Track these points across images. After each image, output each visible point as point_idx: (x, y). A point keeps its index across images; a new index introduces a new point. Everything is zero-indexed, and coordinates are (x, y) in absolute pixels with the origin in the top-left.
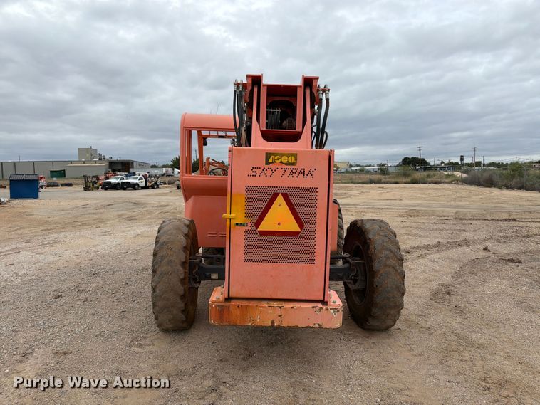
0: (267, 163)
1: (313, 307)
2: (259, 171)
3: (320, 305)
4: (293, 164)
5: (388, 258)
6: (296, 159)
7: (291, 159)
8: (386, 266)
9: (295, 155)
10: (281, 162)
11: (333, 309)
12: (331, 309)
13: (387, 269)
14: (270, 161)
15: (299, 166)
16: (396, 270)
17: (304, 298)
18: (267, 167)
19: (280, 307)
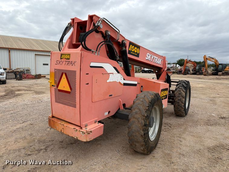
0: (61, 59)
1: (74, 128)
2: (58, 62)
3: (78, 128)
4: (69, 59)
5: (136, 113)
6: (70, 57)
7: (68, 57)
8: (134, 117)
9: (69, 55)
10: (65, 58)
11: (82, 132)
12: (81, 131)
13: (134, 120)
14: (62, 58)
15: (70, 60)
16: (139, 121)
17: (74, 123)
18: (61, 60)
19: (63, 125)
